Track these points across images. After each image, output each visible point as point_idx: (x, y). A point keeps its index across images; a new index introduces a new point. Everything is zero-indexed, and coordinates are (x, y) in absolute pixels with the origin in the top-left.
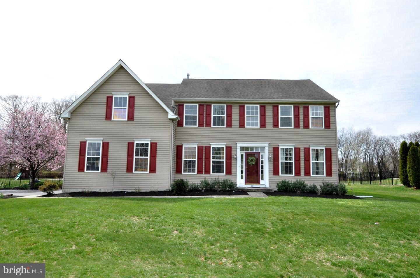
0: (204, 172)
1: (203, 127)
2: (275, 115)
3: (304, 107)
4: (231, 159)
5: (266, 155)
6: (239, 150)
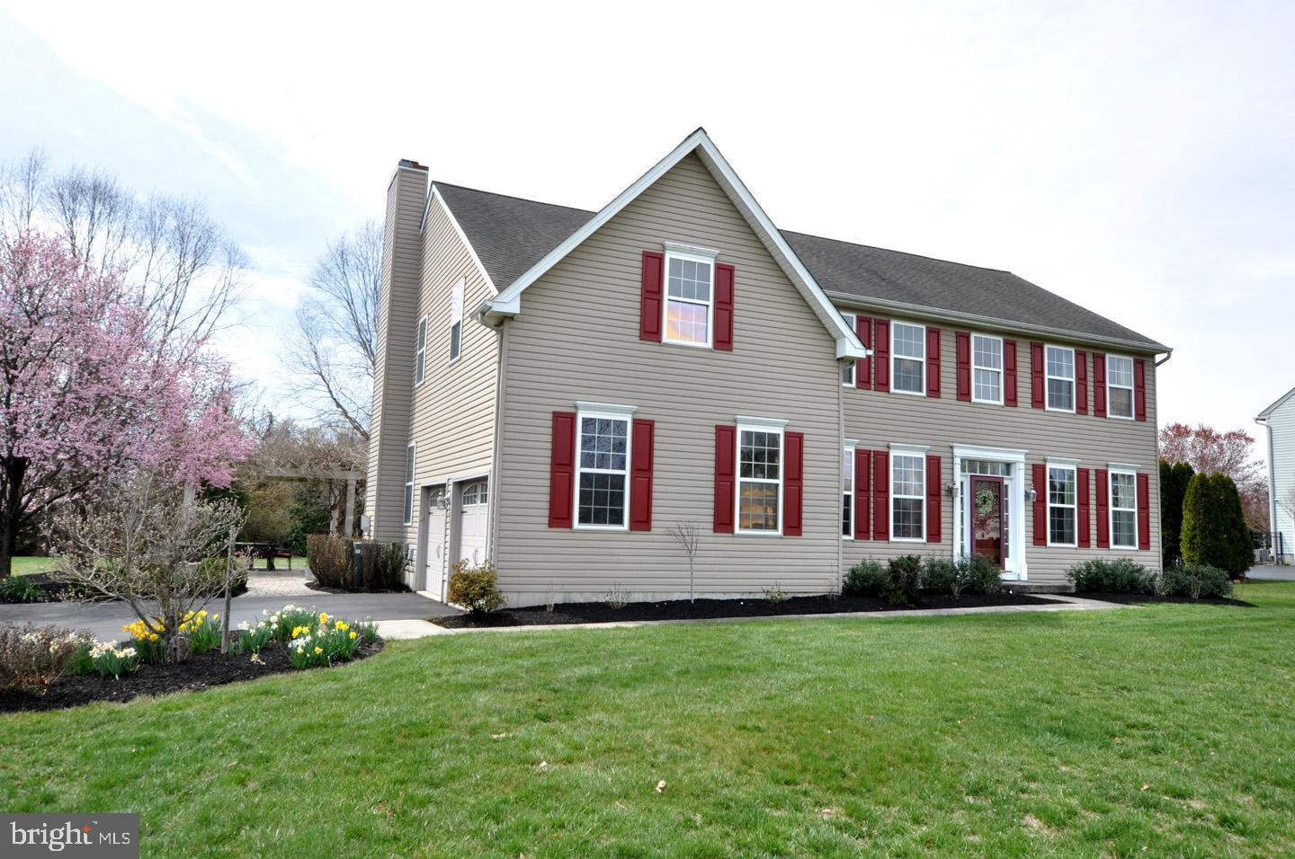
0: (872, 534)
1: (870, 389)
2: (1037, 373)
3: (1095, 357)
4: (939, 495)
5: (1018, 487)
6: (957, 468)
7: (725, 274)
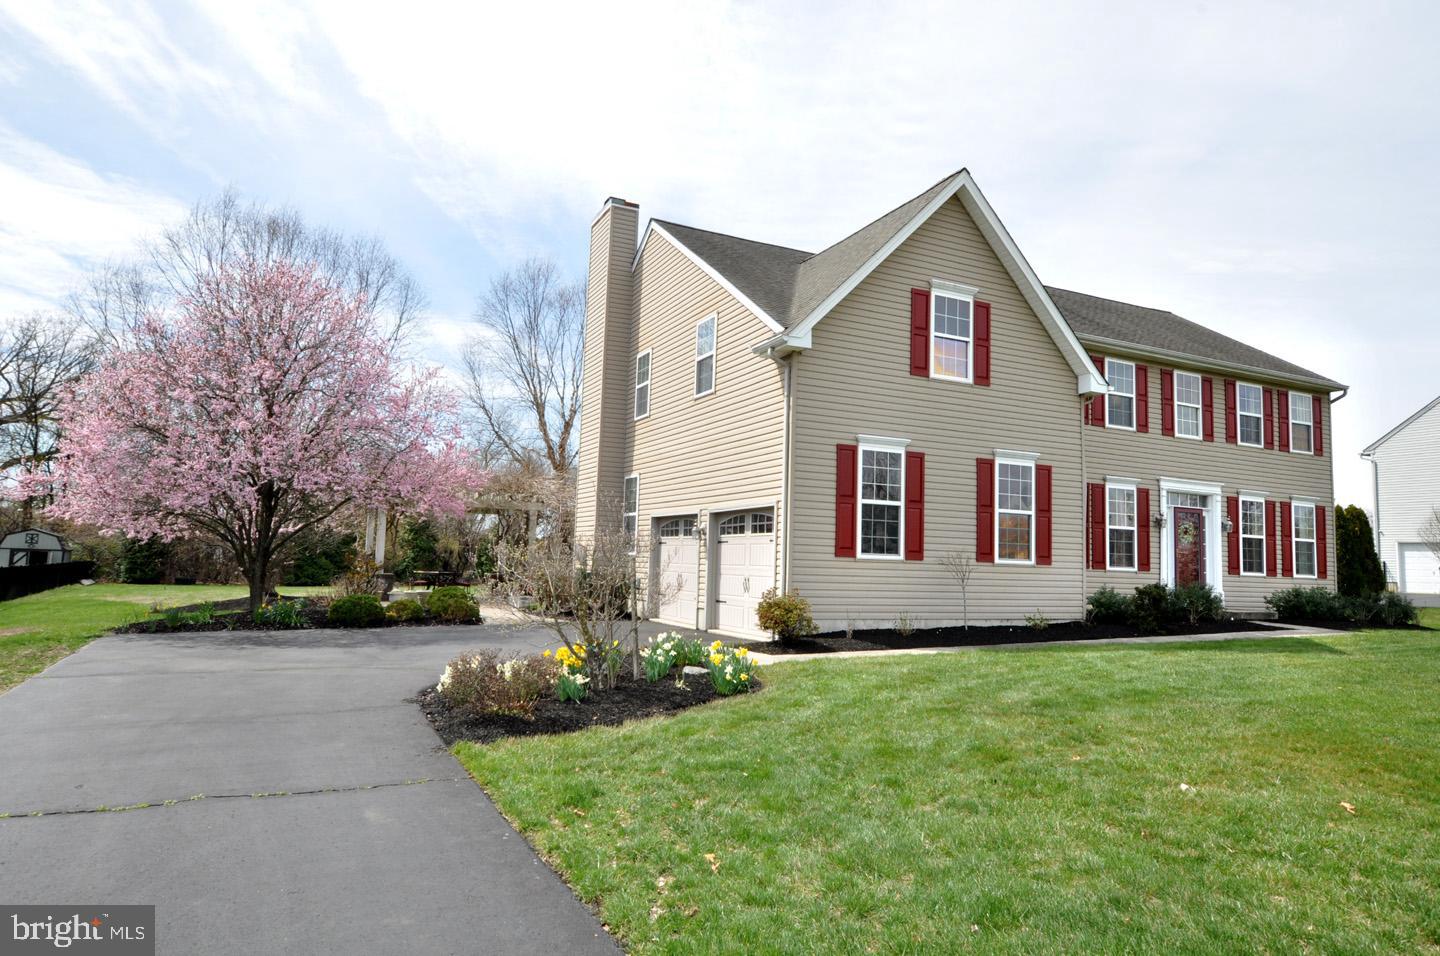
0: (1094, 563)
2: (1230, 409)
3: (1278, 393)
4: (1148, 526)
5: (1215, 517)
6: (1164, 501)
7: (983, 310)
